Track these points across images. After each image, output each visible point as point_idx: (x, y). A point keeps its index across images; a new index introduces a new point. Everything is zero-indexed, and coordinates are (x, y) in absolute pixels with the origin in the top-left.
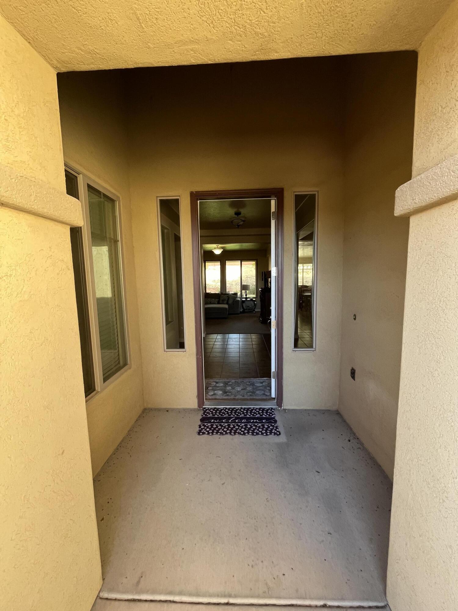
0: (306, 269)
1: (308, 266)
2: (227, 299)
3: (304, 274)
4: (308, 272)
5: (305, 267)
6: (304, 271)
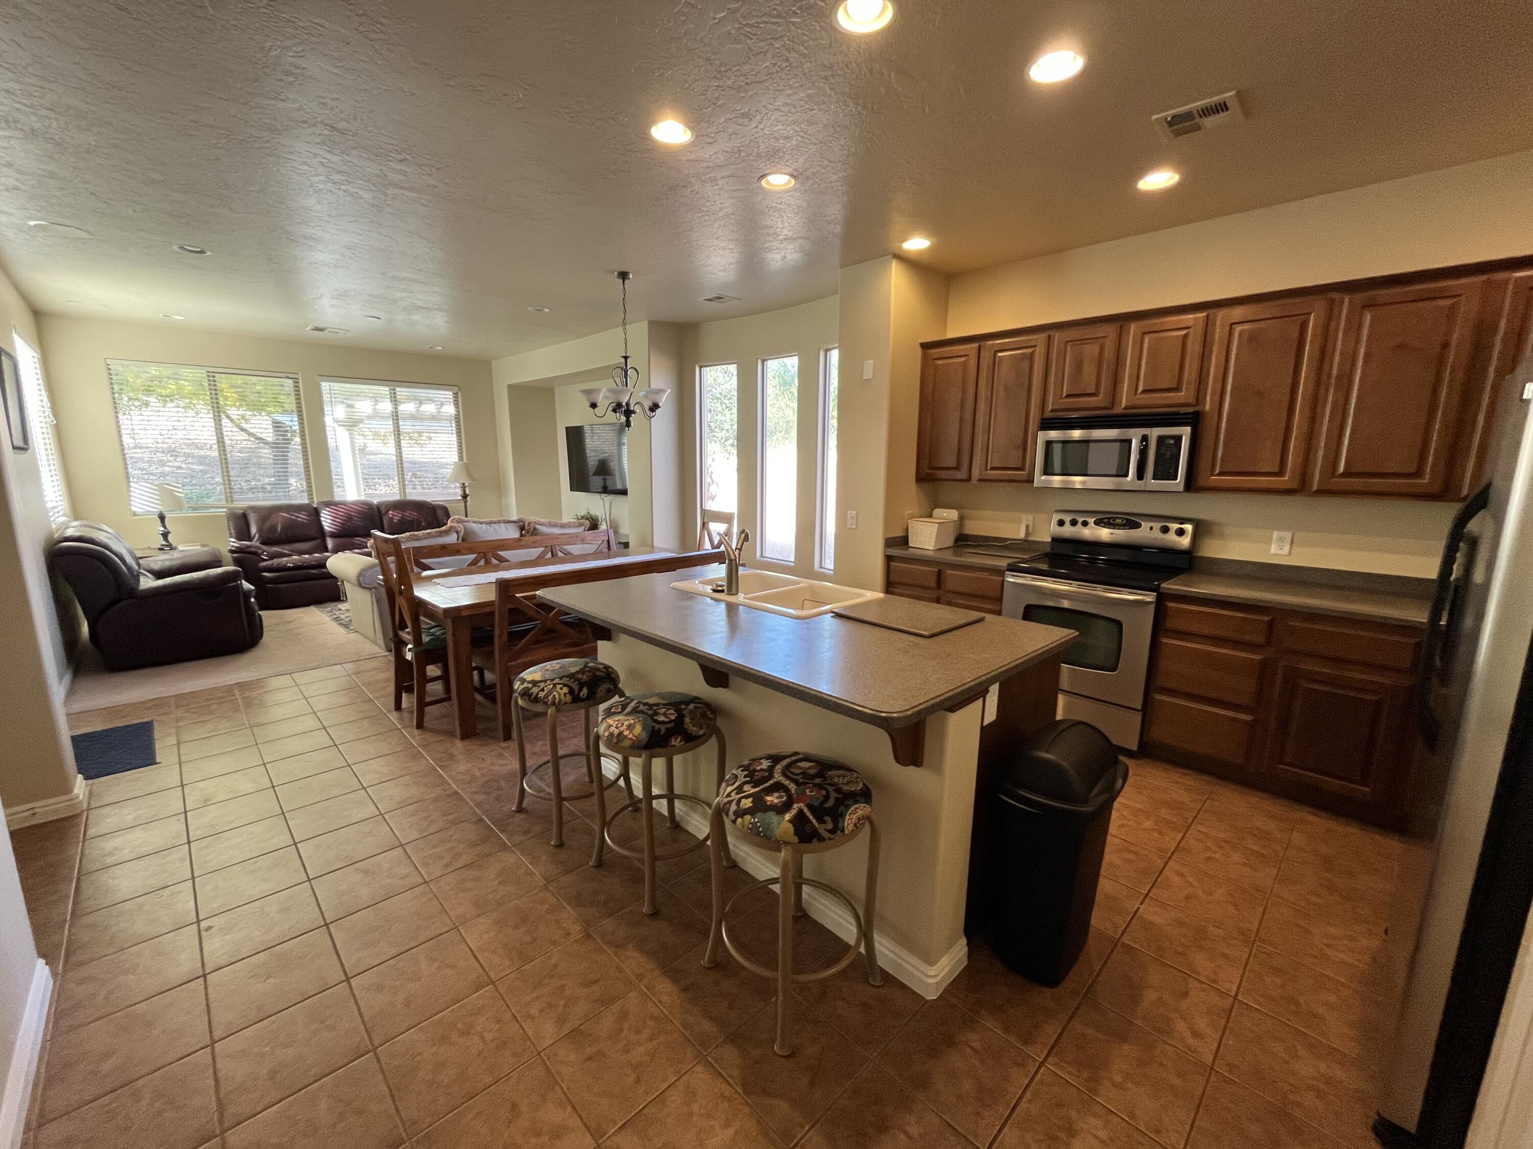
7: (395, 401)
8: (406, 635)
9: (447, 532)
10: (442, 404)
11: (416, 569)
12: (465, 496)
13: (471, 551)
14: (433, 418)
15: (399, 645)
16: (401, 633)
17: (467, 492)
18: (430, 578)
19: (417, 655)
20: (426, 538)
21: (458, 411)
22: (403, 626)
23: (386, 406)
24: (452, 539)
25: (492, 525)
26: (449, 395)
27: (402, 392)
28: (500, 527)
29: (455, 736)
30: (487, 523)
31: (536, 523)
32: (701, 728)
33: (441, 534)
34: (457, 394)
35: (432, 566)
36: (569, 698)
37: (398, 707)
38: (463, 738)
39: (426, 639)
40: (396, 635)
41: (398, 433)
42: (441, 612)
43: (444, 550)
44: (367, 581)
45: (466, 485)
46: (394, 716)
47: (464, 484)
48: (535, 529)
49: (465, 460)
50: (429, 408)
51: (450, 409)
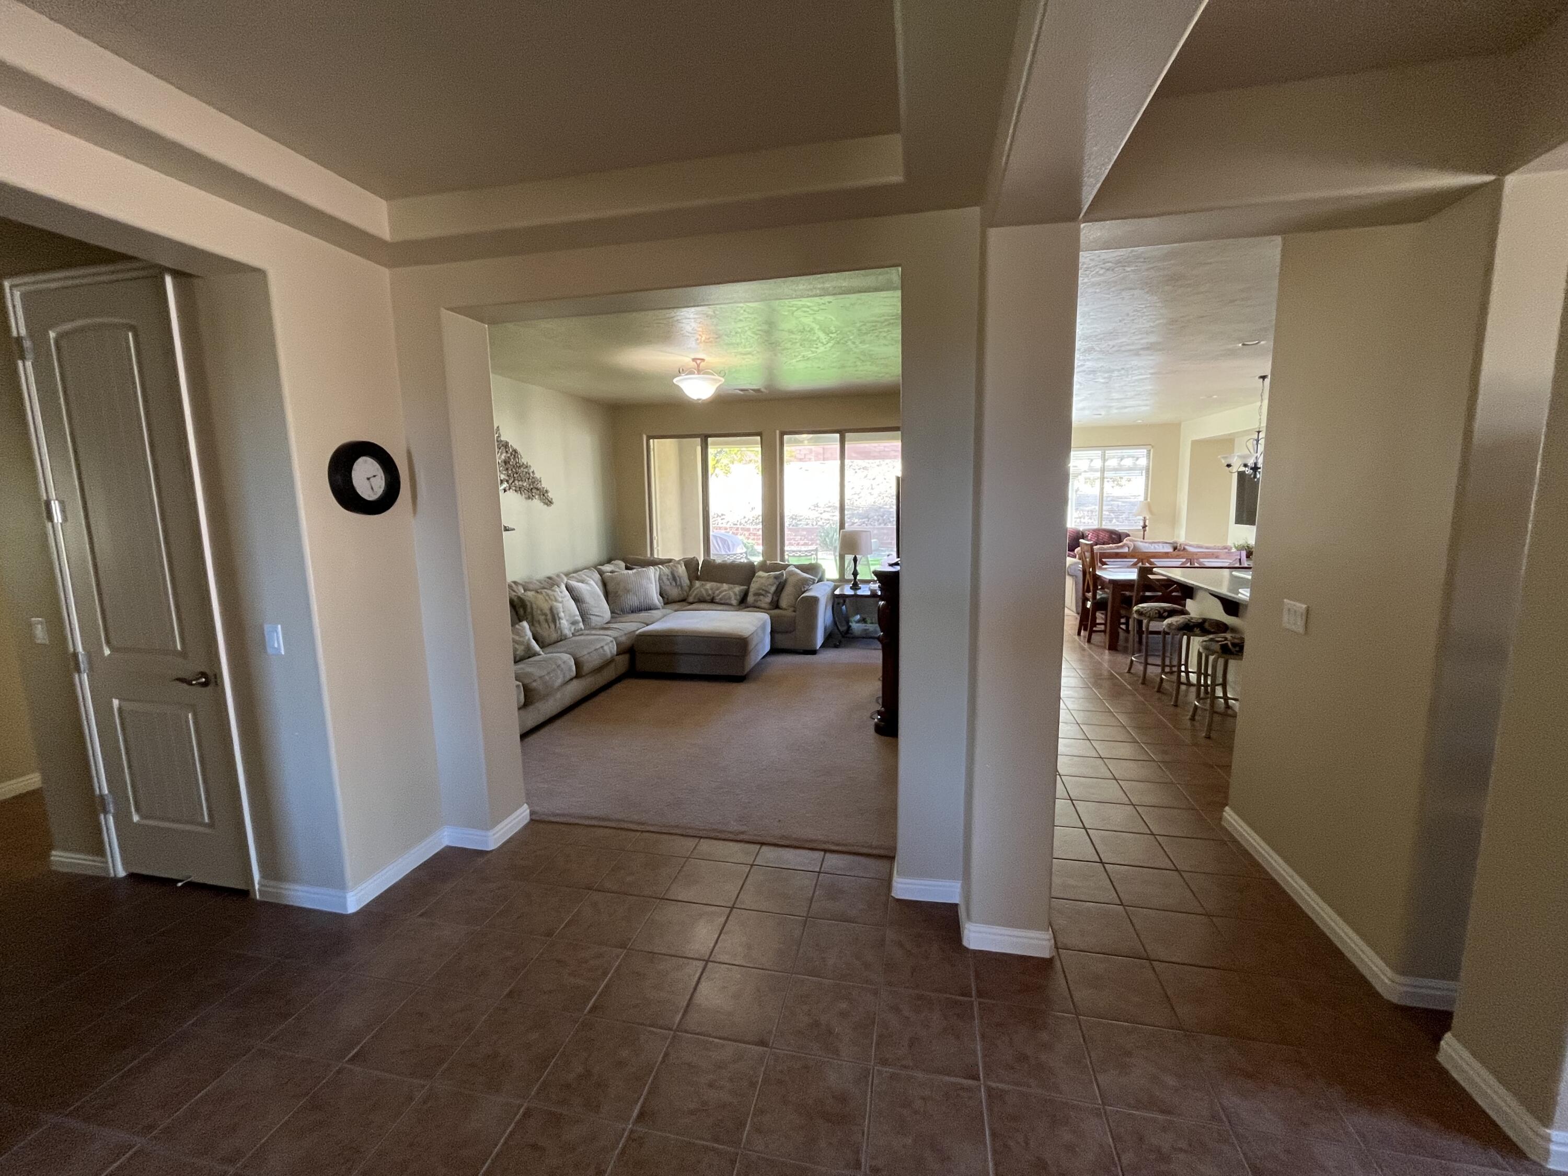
0: (1115, 470)
1: (1122, 458)
2: (773, 589)
3: (1106, 484)
4: (1121, 478)
5: (1112, 463)
6: (1107, 474)
7: (1104, 460)
8: (1090, 595)
9: (1122, 547)
10: (1137, 459)
11: (1099, 564)
12: (1144, 527)
13: (1133, 557)
14: (1130, 469)
15: (1085, 600)
16: (1087, 594)
17: (1147, 524)
18: (1106, 568)
19: (1093, 604)
20: (1110, 548)
21: (1148, 464)
22: (1088, 591)
23: (1098, 464)
24: (1126, 550)
25: (1153, 545)
26: (1144, 451)
27: (1109, 453)
28: (1158, 546)
29: (1105, 648)
30: (1150, 543)
31: (1186, 545)
32: (1213, 628)
33: (1118, 548)
34: (1150, 451)
35: (1108, 563)
36: (1157, 615)
37: (1079, 634)
38: (1110, 649)
39: (1098, 597)
40: (1084, 595)
41: (1102, 479)
42: (1107, 580)
43: (1117, 556)
44: (1073, 571)
45: (1148, 518)
46: (1076, 637)
47: (1145, 518)
48: (1184, 549)
49: (1149, 500)
50: (1128, 462)
51: (1143, 462)
